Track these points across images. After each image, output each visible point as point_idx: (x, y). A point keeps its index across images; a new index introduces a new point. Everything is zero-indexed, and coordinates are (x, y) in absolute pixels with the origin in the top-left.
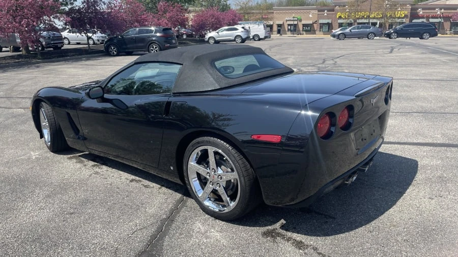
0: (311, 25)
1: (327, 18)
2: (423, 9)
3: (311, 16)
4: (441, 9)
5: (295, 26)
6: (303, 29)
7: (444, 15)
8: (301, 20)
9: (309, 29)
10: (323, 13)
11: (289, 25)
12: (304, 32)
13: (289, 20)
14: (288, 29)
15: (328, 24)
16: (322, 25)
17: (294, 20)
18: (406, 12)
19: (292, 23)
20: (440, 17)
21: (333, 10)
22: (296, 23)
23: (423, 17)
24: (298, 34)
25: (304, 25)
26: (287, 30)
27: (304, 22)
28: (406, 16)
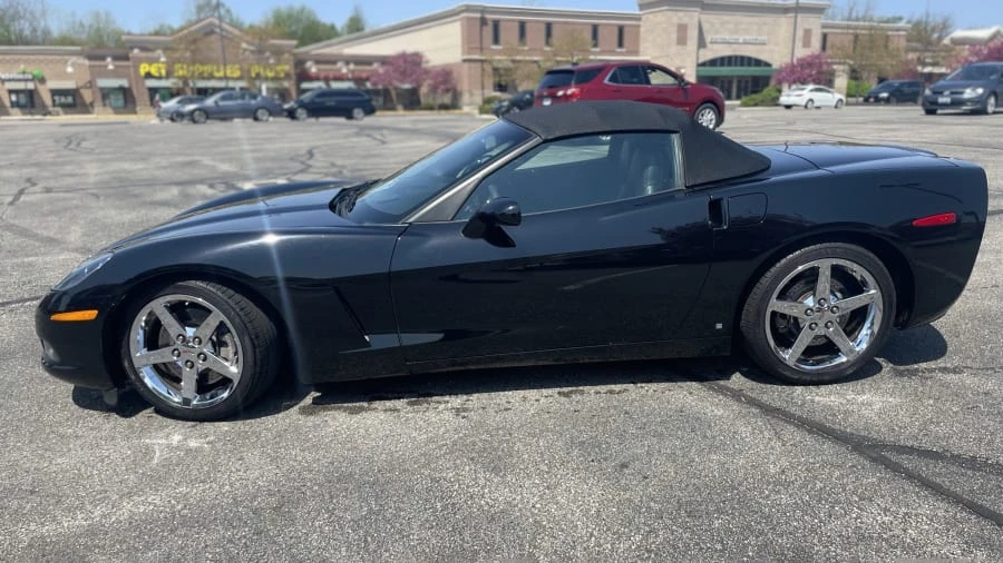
0: (74, 93)
1: (115, 74)
2: (318, 62)
3: (70, 70)
4: (347, 63)
5: (31, 94)
6: (54, 101)
7: (357, 74)
8: (42, 80)
9: (72, 101)
10: (102, 63)
11: (11, 92)
12: (59, 109)
13: (10, 80)
14: (12, 103)
15: (122, 89)
16: (106, 94)
17: (26, 80)
18: (287, 68)
19: (21, 86)
20: (349, 80)
21: (126, 58)
22: (30, 86)
23: (317, 78)
24: (45, 115)
25: (55, 92)
26: (8, 104)
27: (53, 84)
28: (288, 76)
